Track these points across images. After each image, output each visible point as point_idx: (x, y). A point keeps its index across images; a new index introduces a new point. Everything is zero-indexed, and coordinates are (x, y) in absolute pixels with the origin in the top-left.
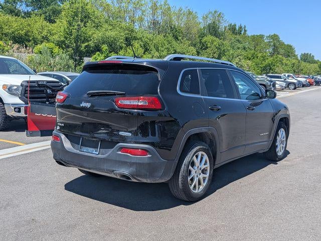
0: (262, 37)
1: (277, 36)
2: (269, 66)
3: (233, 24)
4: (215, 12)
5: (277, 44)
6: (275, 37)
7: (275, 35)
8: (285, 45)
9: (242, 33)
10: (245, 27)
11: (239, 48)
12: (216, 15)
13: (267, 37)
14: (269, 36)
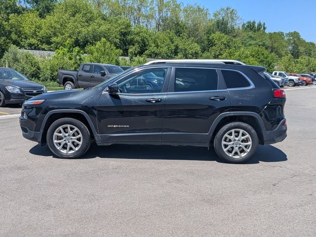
0: (281, 34)
1: (297, 33)
3: (252, 22)
4: (227, 9)
5: (297, 42)
6: (295, 35)
7: (295, 33)
9: (262, 29)
10: (264, 24)
12: (229, 12)
13: (287, 34)
14: (289, 34)
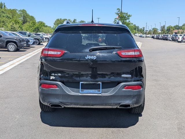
1: (25, 10)
2: (37, 28)
5: (26, 15)
6: (24, 11)
7: (24, 10)
8: (30, 16)
9: (3, 7)
10: (4, 3)
11: (4, 17)
13: (19, 11)
14: (20, 11)
